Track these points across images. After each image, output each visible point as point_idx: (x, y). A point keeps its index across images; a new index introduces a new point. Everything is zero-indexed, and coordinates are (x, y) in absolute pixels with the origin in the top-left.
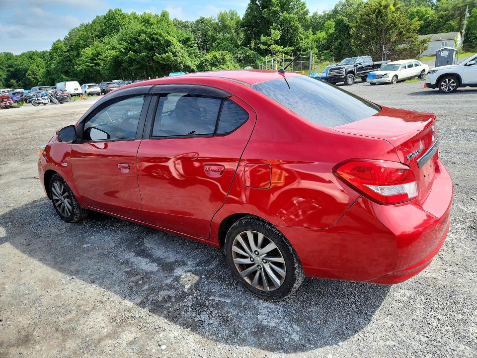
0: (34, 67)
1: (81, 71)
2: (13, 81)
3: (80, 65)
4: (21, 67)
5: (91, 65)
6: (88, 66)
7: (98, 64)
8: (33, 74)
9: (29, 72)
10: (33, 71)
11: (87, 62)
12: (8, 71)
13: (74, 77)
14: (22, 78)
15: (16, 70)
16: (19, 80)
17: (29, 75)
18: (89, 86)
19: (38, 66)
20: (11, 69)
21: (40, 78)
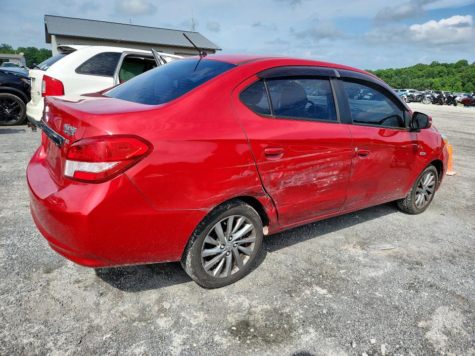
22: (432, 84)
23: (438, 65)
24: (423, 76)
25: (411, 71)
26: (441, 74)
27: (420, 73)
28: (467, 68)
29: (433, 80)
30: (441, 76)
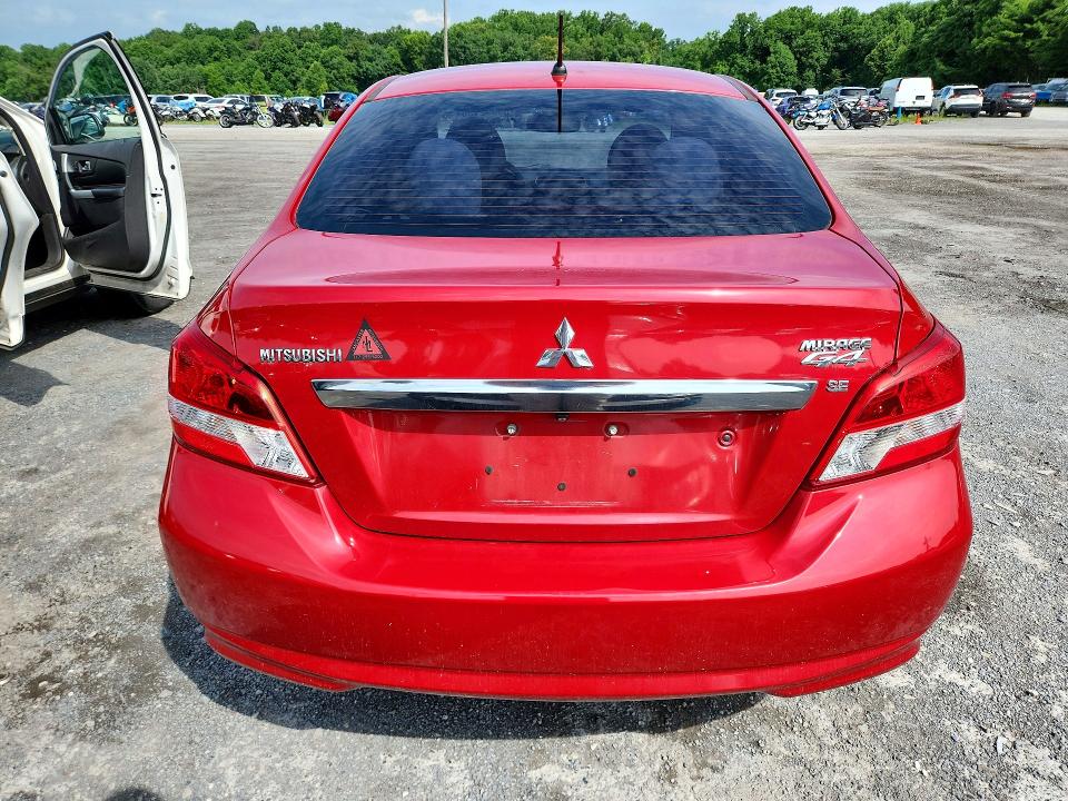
0: (888, 40)
1: (984, 50)
2: (836, 72)
3: (989, 34)
4: (862, 40)
5: (1013, 35)
6: (1006, 38)
7: (1035, 34)
8: (880, 58)
9: (874, 51)
10: (882, 51)
11: (1007, 28)
12: (836, 49)
13: (962, 66)
14: (855, 68)
15: (851, 47)
16: (847, 72)
17: (872, 59)
18: (956, 91)
19: (898, 38)
20: (841, 44)
21: (890, 67)
22: (206, 77)
23: (199, 32)
24: (178, 60)
25: (145, 46)
26: (216, 54)
27: (169, 52)
28: (261, 41)
29: (206, 69)
30: (216, 59)
